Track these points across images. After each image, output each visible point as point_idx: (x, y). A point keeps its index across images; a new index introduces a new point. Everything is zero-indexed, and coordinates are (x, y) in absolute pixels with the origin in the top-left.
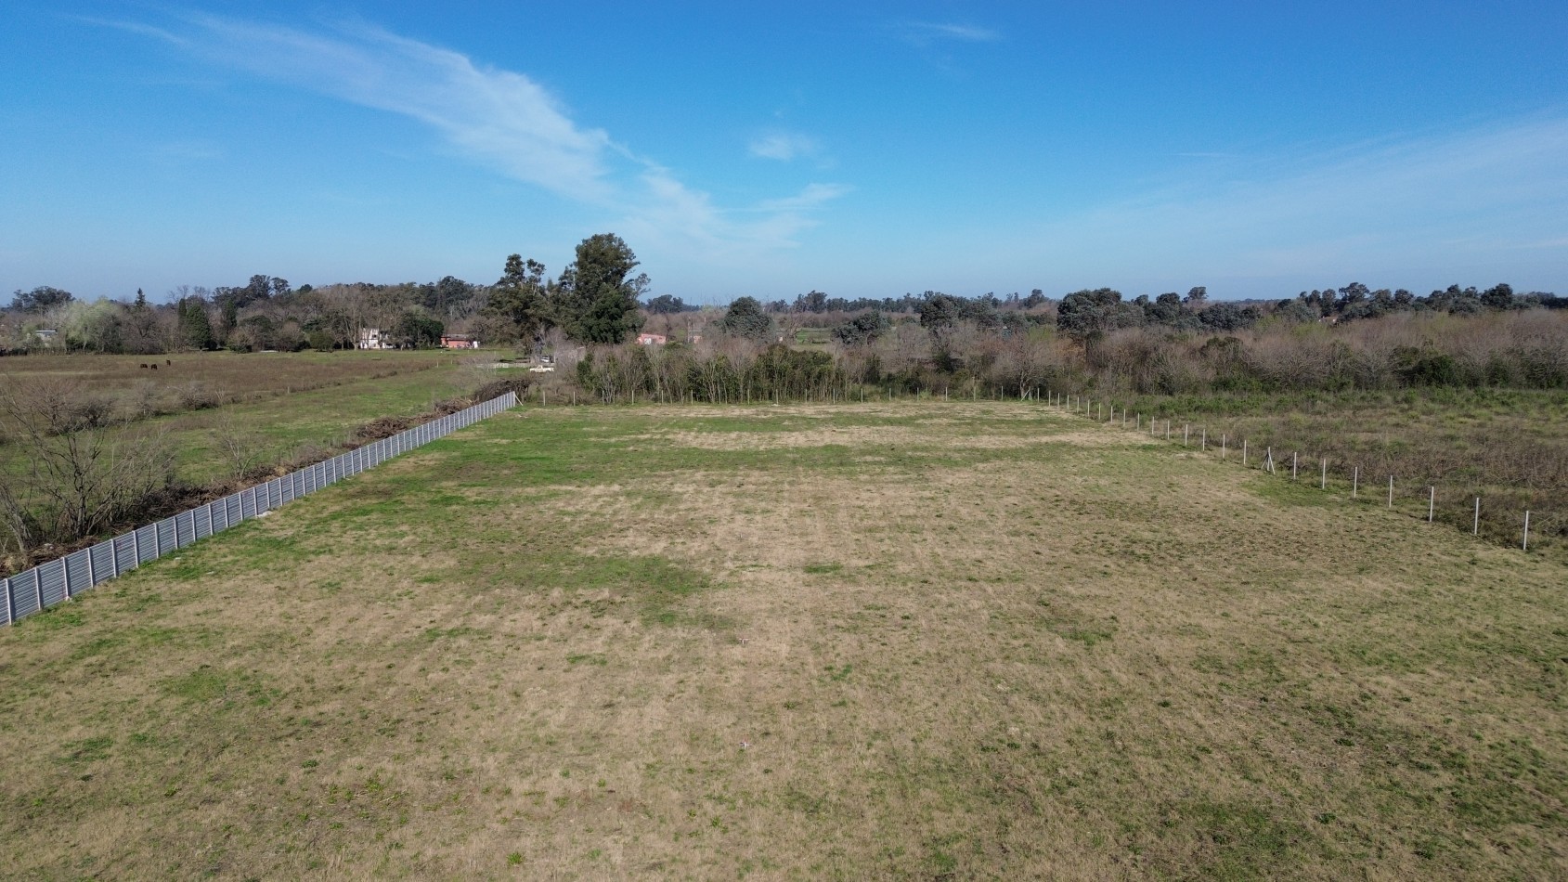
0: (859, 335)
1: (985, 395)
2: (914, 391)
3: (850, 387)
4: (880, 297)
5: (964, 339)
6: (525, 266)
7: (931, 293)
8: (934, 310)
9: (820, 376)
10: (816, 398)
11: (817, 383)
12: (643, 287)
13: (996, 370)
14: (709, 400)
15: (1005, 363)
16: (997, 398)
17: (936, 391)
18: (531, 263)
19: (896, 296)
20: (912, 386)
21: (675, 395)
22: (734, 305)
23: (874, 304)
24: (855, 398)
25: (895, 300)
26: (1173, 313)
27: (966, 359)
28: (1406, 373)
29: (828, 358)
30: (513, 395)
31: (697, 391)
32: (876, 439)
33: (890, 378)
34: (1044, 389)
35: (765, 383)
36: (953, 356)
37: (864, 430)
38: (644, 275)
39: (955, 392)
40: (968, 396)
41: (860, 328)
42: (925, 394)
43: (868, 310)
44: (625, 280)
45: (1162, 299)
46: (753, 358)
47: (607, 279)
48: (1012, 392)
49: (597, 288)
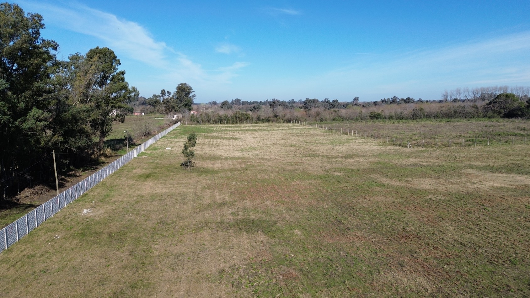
0: (255, 110)
1: (284, 122)
2: (268, 122)
3: (254, 121)
4: (258, 101)
5: (279, 110)
6: (166, 93)
7: (274, 99)
8: (273, 104)
9: (248, 118)
10: (247, 123)
11: (247, 120)
12: (194, 98)
13: (286, 117)
14: (223, 124)
15: (288, 116)
16: (286, 123)
17: (273, 122)
18: (168, 92)
19: (264, 100)
20: (268, 120)
21: (215, 122)
22: (223, 103)
23: (257, 103)
24: (255, 123)
25: (263, 101)
26: (336, 105)
27: (280, 115)
28: (372, 117)
29: (249, 114)
30: (180, 122)
31: (220, 122)
32: (261, 128)
33: (263, 120)
34: (296, 120)
35: (235, 120)
36: (277, 115)
37: (258, 127)
38: (195, 94)
39: (277, 121)
40: (280, 122)
41: (255, 108)
42: (271, 122)
43: (255, 104)
44: (190, 95)
45: (334, 101)
46: (232, 114)
47: (185, 96)
48: (289, 122)
49: (183, 98)
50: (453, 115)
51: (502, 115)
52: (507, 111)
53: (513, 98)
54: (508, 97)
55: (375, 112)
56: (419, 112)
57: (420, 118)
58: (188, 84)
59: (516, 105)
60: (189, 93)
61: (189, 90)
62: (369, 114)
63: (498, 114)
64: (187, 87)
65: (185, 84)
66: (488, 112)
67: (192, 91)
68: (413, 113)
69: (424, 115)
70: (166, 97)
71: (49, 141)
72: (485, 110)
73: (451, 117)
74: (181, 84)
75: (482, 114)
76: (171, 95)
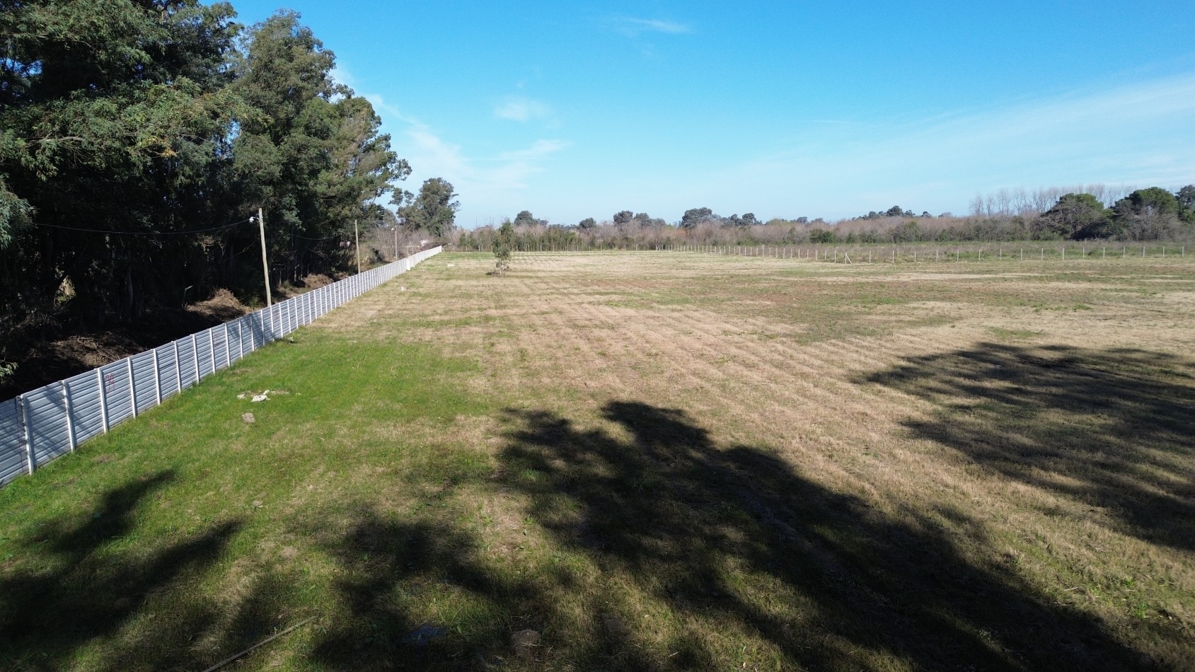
1: (641, 249)
2: (611, 248)
3: (583, 247)
5: (632, 229)
9: (571, 240)
12: (457, 208)
13: (647, 239)
15: (650, 238)
16: (646, 250)
17: (620, 248)
18: (407, 193)
20: (610, 245)
27: (634, 237)
29: (574, 234)
30: (441, 247)
33: (600, 244)
34: (666, 245)
35: (547, 243)
36: (629, 236)
38: (458, 201)
39: (627, 247)
40: (633, 250)
42: (616, 248)
44: (450, 202)
45: (745, 216)
46: (542, 233)
47: (440, 203)
48: (653, 248)
49: (436, 209)
50: (973, 235)
51: (1068, 236)
52: (1079, 228)
53: (1090, 202)
54: (1082, 201)
55: (821, 231)
56: (908, 230)
57: (909, 240)
58: (444, 178)
59: (1096, 216)
60: (447, 198)
61: (447, 191)
62: (809, 234)
63: (1060, 234)
64: (444, 186)
65: (439, 180)
66: (1041, 230)
67: (452, 193)
68: (895, 232)
69: (917, 237)
70: (403, 204)
71: (338, 215)
72: (1035, 228)
73: (970, 239)
74: (430, 180)
75: (1030, 234)
76: (413, 201)
